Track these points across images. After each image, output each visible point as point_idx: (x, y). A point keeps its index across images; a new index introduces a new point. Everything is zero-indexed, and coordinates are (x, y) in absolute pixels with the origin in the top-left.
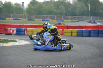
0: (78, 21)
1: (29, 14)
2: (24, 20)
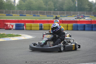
0: (67, 16)
2: (16, 16)
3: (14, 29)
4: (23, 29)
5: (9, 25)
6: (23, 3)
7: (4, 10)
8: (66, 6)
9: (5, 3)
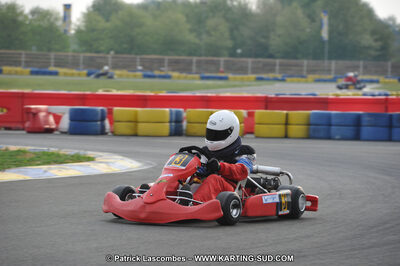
0: (284, 80)
1: (91, 52)
2: (72, 75)
3: (63, 133)
4: (103, 132)
5: (42, 115)
6: (102, 24)
7: (23, 52)
8: (279, 36)
9: (27, 22)
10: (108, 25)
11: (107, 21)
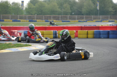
2: (25, 21)
5: (16, 33)
6: (33, 6)
7: (10, 15)
8: (85, 9)
9: (11, 6)
10: (35, 7)
11: (34, 5)
